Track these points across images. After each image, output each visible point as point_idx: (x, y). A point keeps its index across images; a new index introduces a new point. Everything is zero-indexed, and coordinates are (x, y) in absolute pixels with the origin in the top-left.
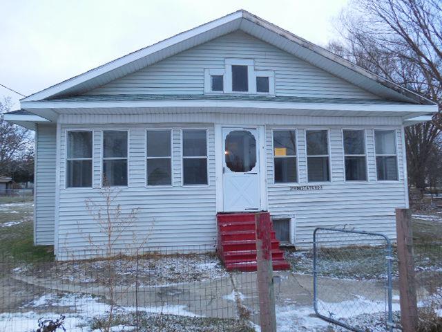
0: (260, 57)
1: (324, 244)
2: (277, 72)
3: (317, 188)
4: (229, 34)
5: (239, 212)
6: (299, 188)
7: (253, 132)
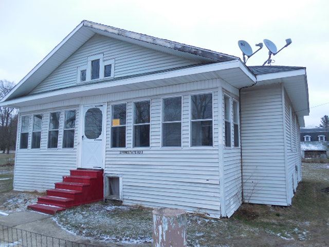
0: (107, 50)
1: (143, 203)
2: (116, 59)
3: (139, 152)
4: (90, 39)
5: (89, 169)
6: (126, 152)
7: (101, 108)
